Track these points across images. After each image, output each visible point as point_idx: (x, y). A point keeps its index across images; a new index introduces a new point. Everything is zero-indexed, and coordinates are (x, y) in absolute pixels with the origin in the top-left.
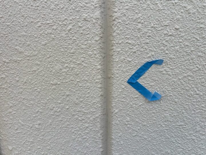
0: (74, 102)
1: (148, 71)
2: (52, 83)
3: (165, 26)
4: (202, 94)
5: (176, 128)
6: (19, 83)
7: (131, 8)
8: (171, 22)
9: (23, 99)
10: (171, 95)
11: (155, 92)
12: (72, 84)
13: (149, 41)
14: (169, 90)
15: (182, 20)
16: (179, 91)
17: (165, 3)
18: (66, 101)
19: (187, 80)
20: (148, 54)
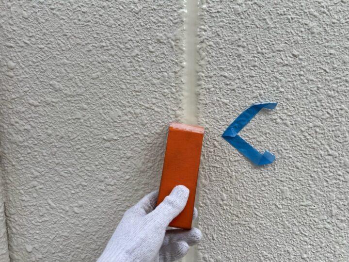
0: (138, 169)
1: (253, 119)
2: (105, 138)
3: (277, 51)
4: (338, 155)
5: (299, 209)
6: (52, 138)
7: (227, 24)
8: (287, 45)
9: (57, 164)
10: (291, 156)
11: (264, 151)
12: (135, 139)
13: (255, 73)
14: (286, 148)
15: (302, 42)
16: (302, 151)
17: (277, 18)
18: (127, 167)
19: (314, 133)
20: (253, 92)
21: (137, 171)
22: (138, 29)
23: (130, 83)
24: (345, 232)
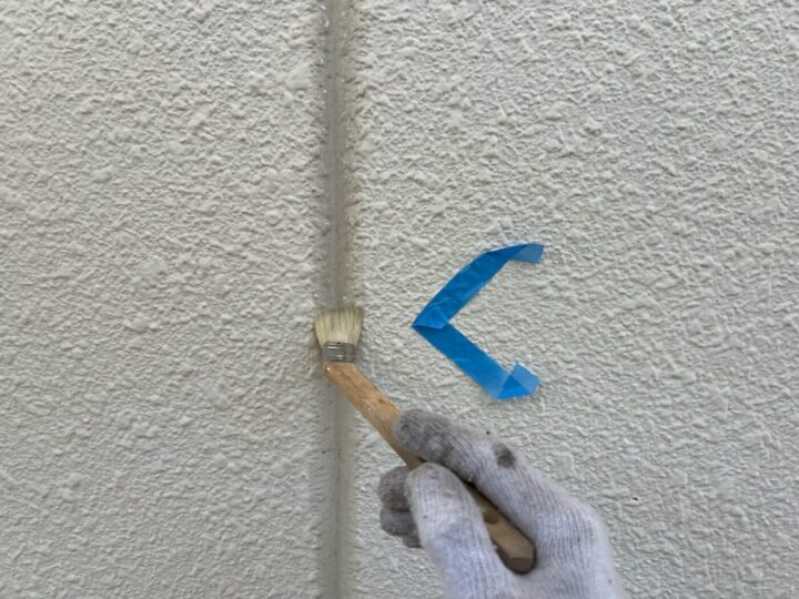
0: (210, 401)
1: (488, 287)
2: (129, 324)
3: (548, 119)
4: (694, 378)
5: (600, 506)
6: (4, 323)
7: (422, 52)
8: (571, 105)
9: (18, 385)
10: (581, 378)
11: (515, 364)
12: (203, 329)
13: (492, 173)
14: (568, 358)
15: (610, 99)
16: (608, 365)
17: (548, 38)
18: (182, 395)
19: (637, 323)
20: (488, 221)
21: (209, 405)
22: (204, 60)
23: (189, 194)
24: (713, 562)
